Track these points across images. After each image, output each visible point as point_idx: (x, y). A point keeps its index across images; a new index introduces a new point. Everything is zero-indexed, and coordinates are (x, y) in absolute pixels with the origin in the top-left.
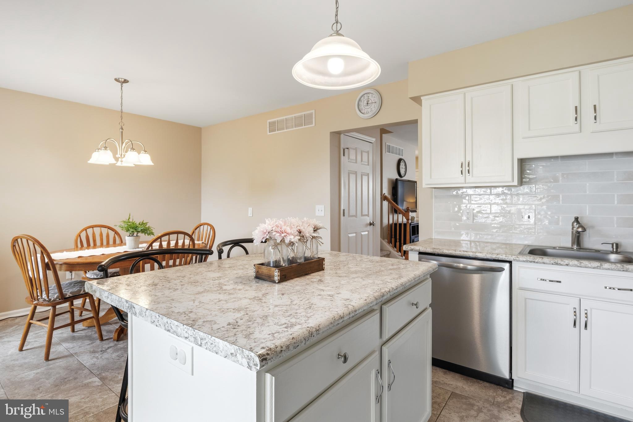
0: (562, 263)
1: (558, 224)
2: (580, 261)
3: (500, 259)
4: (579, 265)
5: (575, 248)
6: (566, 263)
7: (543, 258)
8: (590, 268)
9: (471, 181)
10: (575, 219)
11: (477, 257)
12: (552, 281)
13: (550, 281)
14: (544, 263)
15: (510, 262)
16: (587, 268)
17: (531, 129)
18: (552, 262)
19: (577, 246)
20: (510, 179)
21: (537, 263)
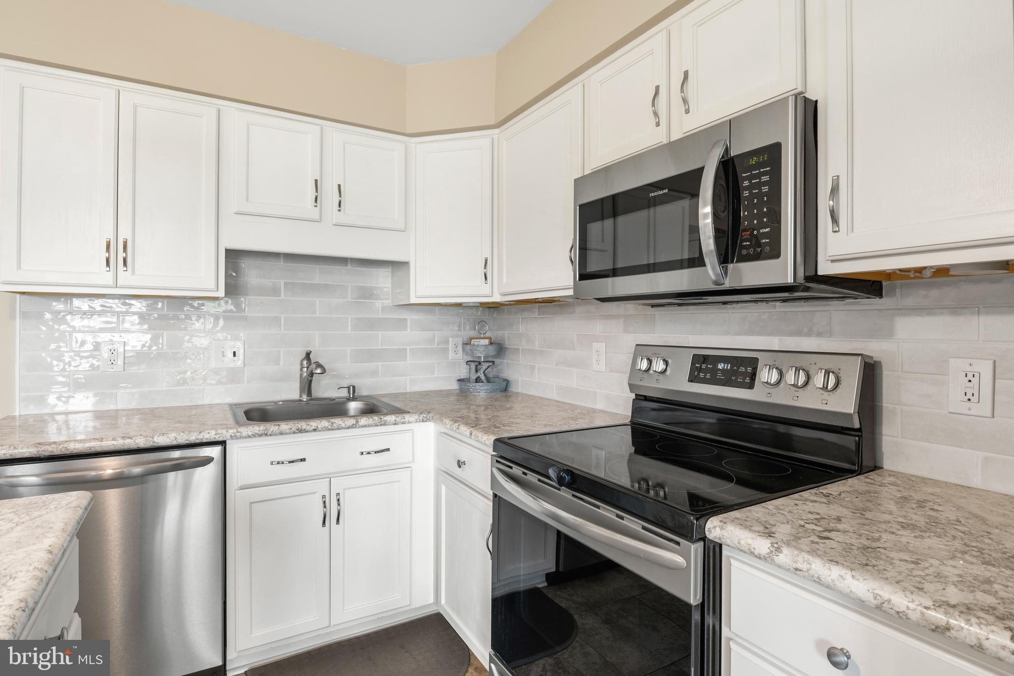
0: (308, 428)
1: (279, 364)
2: (331, 420)
3: (204, 441)
4: (330, 427)
5: (305, 400)
6: (313, 428)
7: (279, 425)
8: (344, 428)
9: (127, 283)
10: (306, 356)
11: (155, 444)
12: (293, 462)
13: (290, 462)
14: (281, 434)
15: (223, 443)
16: (340, 429)
17: (249, 200)
18: (294, 429)
19: (308, 396)
20: (212, 285)
21: (271, 435)
